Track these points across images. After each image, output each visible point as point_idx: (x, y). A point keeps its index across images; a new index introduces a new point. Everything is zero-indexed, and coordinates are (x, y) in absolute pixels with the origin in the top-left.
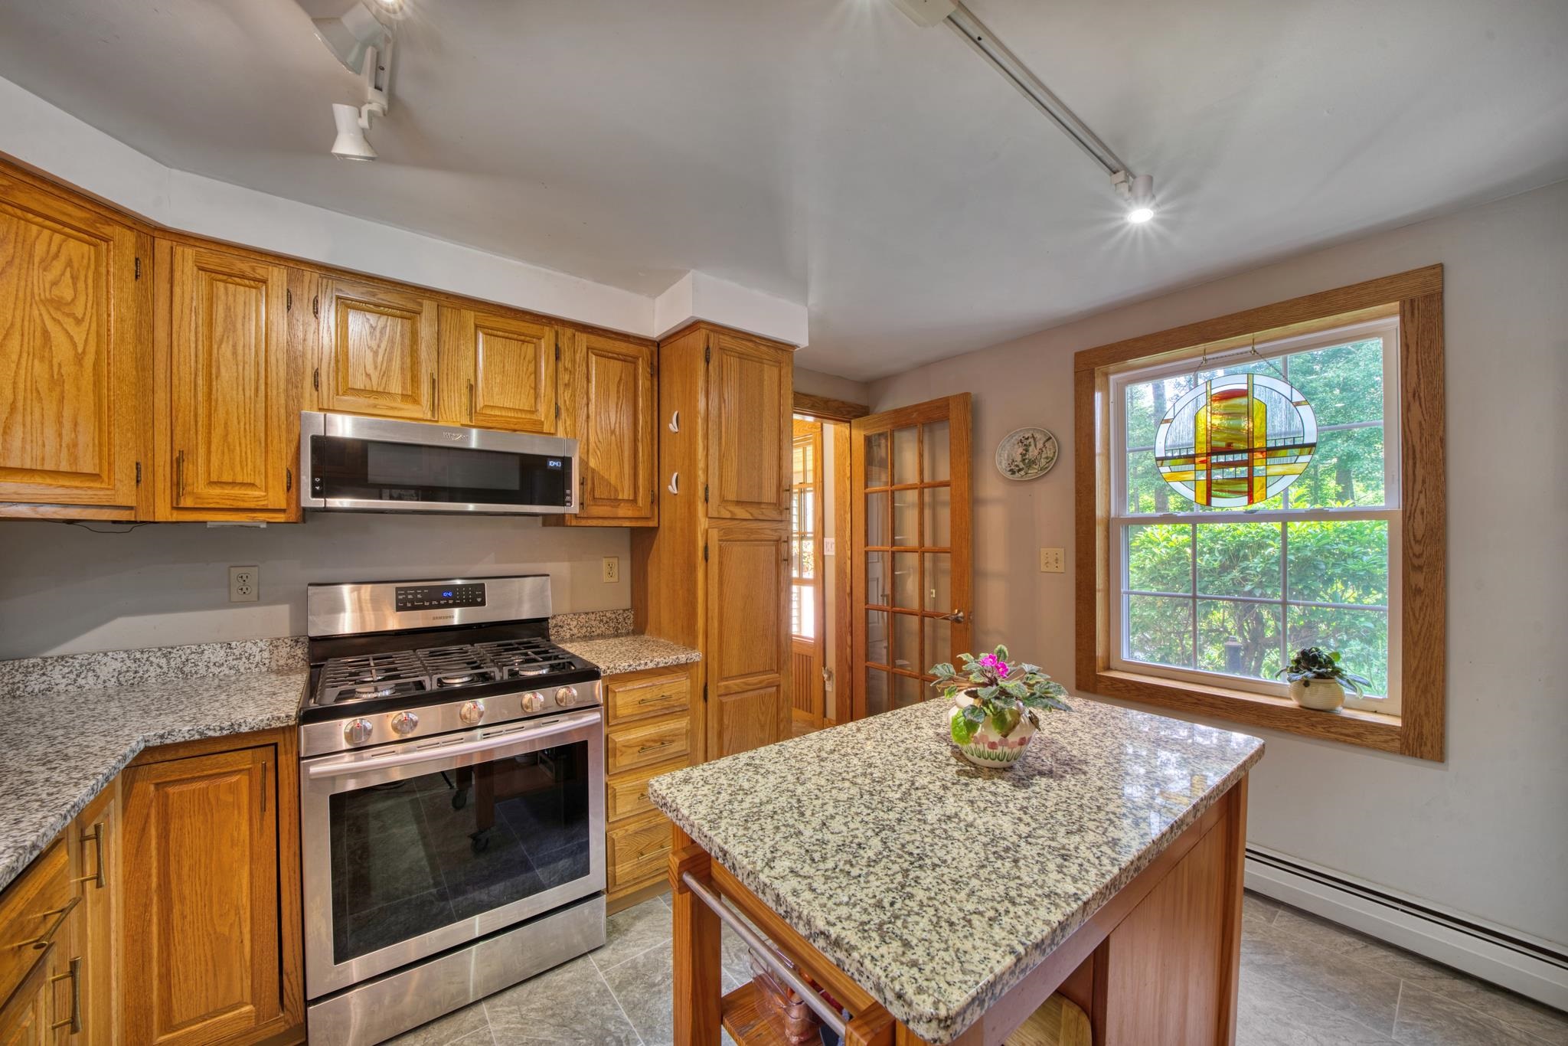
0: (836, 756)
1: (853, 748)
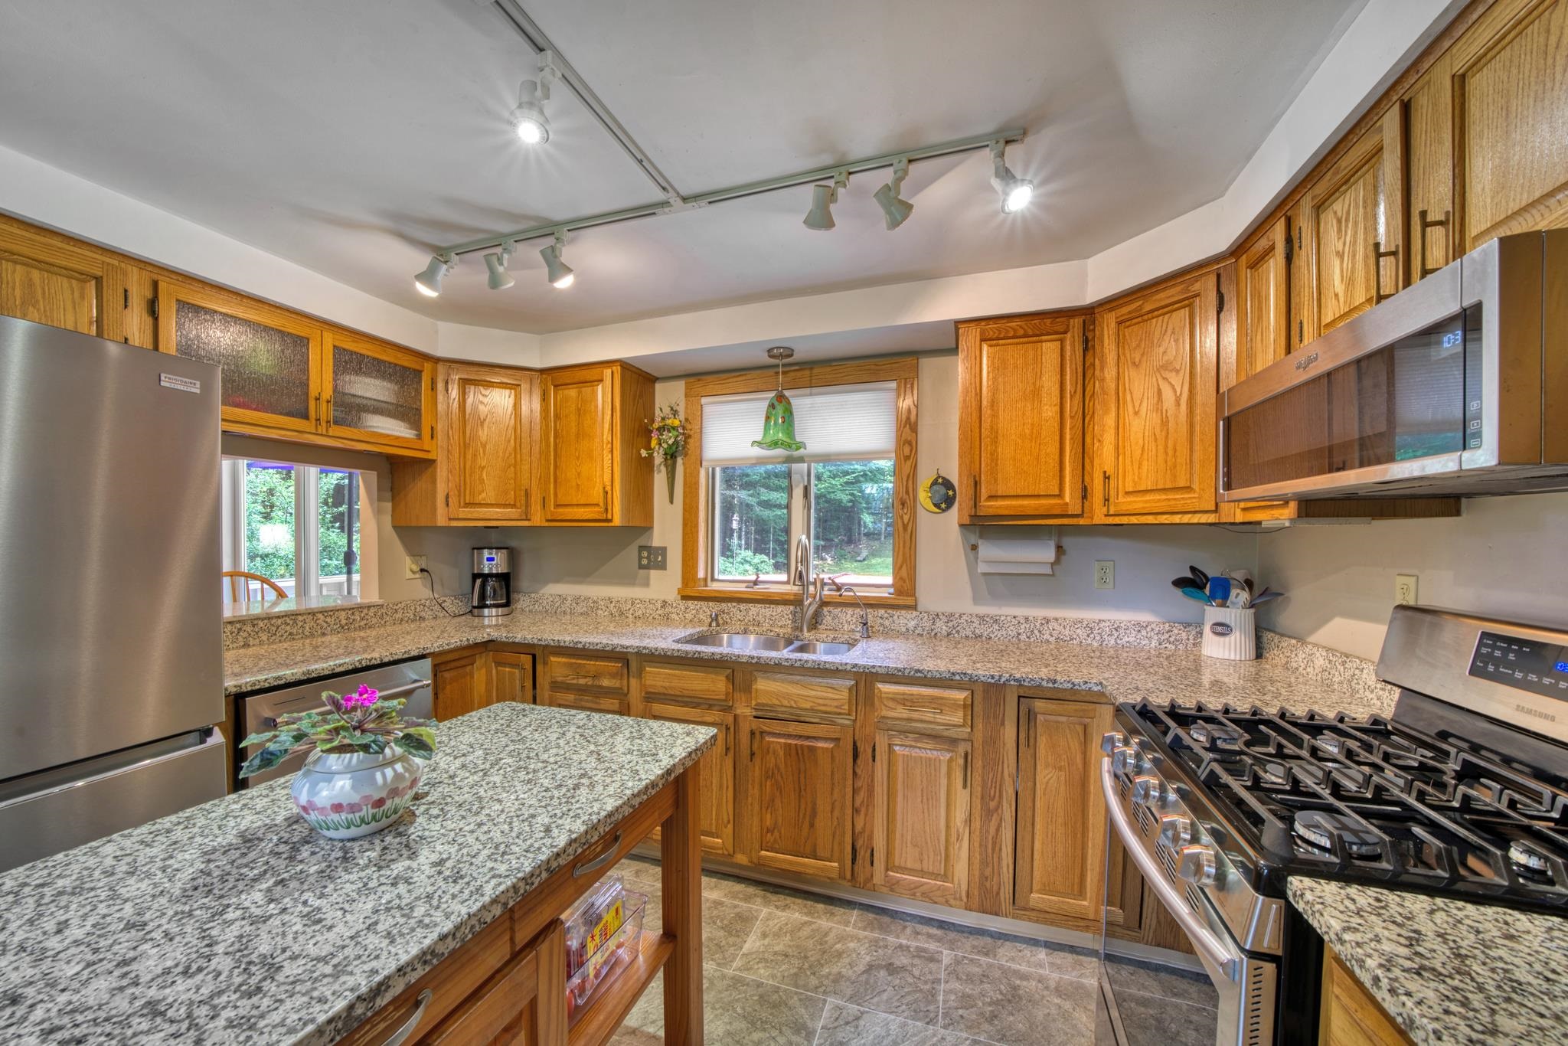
0: (570, 783)
1: (552, 798)
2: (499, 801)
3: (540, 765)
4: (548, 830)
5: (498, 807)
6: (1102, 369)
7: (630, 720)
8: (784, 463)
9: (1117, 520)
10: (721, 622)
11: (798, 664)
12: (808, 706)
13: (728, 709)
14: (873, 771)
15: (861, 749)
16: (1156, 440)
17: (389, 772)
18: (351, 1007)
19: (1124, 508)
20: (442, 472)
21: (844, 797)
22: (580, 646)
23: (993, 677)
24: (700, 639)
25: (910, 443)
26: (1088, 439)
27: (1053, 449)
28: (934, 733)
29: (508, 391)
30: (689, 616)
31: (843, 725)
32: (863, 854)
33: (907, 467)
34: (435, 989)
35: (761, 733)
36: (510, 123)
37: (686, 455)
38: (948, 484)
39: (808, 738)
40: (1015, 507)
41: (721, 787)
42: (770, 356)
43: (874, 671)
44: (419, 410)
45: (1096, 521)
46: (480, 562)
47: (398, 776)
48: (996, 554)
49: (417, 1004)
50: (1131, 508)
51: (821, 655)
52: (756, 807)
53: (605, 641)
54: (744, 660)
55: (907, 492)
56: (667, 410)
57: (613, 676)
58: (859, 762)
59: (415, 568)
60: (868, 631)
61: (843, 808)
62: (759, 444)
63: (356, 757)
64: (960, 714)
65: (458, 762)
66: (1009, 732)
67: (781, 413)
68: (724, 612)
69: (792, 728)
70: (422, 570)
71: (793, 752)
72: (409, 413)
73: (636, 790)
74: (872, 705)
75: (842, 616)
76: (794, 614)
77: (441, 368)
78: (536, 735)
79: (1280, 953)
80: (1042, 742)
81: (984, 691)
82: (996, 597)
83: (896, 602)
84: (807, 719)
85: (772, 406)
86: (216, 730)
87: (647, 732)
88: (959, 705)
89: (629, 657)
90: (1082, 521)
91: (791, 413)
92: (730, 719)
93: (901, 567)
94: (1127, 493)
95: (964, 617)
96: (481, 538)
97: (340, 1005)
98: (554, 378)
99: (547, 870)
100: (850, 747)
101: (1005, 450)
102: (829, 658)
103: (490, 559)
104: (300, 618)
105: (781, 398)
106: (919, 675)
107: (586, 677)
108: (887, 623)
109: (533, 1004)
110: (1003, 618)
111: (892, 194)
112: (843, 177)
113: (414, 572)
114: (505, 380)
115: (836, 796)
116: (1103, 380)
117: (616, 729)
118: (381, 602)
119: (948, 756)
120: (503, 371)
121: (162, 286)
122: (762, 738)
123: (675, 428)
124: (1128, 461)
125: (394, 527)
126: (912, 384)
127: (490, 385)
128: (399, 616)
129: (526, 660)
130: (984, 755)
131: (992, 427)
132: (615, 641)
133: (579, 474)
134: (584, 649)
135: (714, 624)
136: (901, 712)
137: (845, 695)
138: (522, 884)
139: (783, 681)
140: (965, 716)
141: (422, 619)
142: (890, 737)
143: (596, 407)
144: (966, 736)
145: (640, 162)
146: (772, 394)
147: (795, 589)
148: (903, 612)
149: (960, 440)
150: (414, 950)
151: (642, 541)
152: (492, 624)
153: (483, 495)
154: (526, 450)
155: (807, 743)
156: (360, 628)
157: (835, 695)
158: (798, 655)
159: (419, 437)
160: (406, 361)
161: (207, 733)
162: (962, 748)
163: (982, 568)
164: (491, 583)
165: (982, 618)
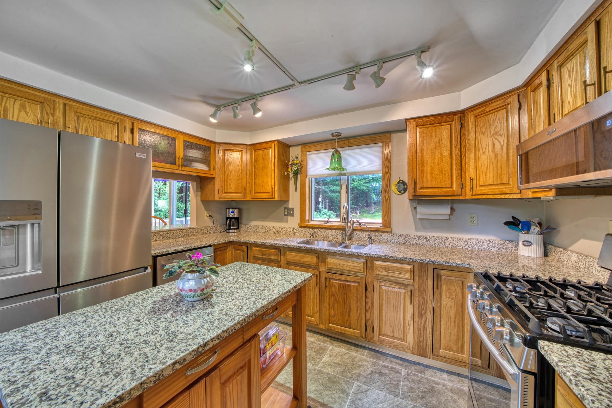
0: (261, 289)
1: (255, 293)
2: (239, 293)
3: (251, 282)
4: (254, 303)
5: (238, 295)
6: (468, 135)
7: (281, 269)
8: (338, 176)
9: (477, 197)
10: (314, 236)
11: (343, 253)
12: (347, 269)
13: (317, 269)
14: (373, 296)
15: (368, 287)
16: (493, 164)
17: (205, 280)
18: (198, 348)
19: (479, 192)
20: (217, 182)
21: (362, 305)
22: (263, 244)
23: (422, 260)
24: (307, 242)
25: (388, 167)
26: (463, 164)
27: (448, 168)
28: (398, 282)
29: (239, 153)
30: (303, 234)
31: (361, 277)
32: (369, 328)
33: (387, 177)
34: (221, 349)
35: (330, 278)
36: (242, 65)
37: (301, 174)
38: (404, 183)
39: (347, 281)
40: (432, 192)
41: (314, 298)
42: (332, 136)
43: (373, 256)
44: (210, 160)
45: (467, 197)
46: (229, 213)
47: (208, 282)
48: (424, 211)
49: (215, 353)
50: (482, 192)
51: (353, 249)
52: (328, 307)
53: (272, 242)
54: (323, 250)
55: (387, 187)
56: (294, 157)
57: (275, 255)
58: (368, 291)
59: (208, 215)
60: (371, 241)
61: (361, 309)
62: (328, 169)
63: (196, 275)
64: (409, 274)
65: (225, 280)
66: (430, 283)
67: (337, 157)
68: (315, 233)
69: (341, 277)
70: (210, 216)
71: (342, 286)
72: (206, 161)
73: (283, 293)
74: (373, 269)
75: (361, 235)
76: (342, 234)
77: (217, 146)
78: (250, 273)
79: (536, 371)
80: (444, 288)
81: (419, 266)
82: (425, 228)
83: (383, 230)
84: (347, 274)
85: (333, 155)
86: (149, 267)
87: (287, 274)
88: (408, 271)
89: (281, 248)
90: (461, 198)
91: (341, 157)
92: (318, 273)
93: (385, 216)
94: (481, 186)
95: (412, 236)
96: (229, 205)
97: (195, 347)
98: (254, 147)
99: (255, 315)
100: (364, 286)
101: (427, 169)
102: (356, 251)
103: (232, 212)
104: (172, 232)
105: (337, 151)
106: (391, 258)
107: (265, 255)
108: (379, 238)
109: (249, 361)
110: (428, 237)
111: (377, 75)
112: (358, 71)
113: (207, 217)
114: (238, 149)
115: (358, 304)
116: (469, 140)
117: (276, 272)
118: (197, 227)
119: (404, 291)
120: (237, 146)
121: (135, 124)
122: (330, 280)
123: (297, 164)
124: (481, 173)
125: (202, 201)
126: (389, 144)
127: (233, 151)
128: (202, 232)
129: (245, 248)
130: (419, 291)
131: (421, 160)
132: (276, 242)
133: (263, 181)
134: (265, 245)
135: (312, 237)
136: (384, 273)
137: (362, 265)
138: (247, 319)
139: (338, 259)
140: (411, 275)
141: (210, 233)
142: (380, 282)
143: (269, 157)
144: (411, 283)
145: (284, 72)
146: (334, 150)
147: (343, 224)
148: (386, 234)
149: (408, 166)
150: (215, 334)
151: (285, 206)
152: (233, 235)
153: (230, 189)
154: (245, 173)
155: (347, 283)
156: (191, 236)
157: (358, 265)
158: (344, 249)
159: (210, 170)
160: (206, 144)
161: (146, 268)
162: (410, 288)
163: (419, 216)
164: (233, 220)
165: (419, 237)
